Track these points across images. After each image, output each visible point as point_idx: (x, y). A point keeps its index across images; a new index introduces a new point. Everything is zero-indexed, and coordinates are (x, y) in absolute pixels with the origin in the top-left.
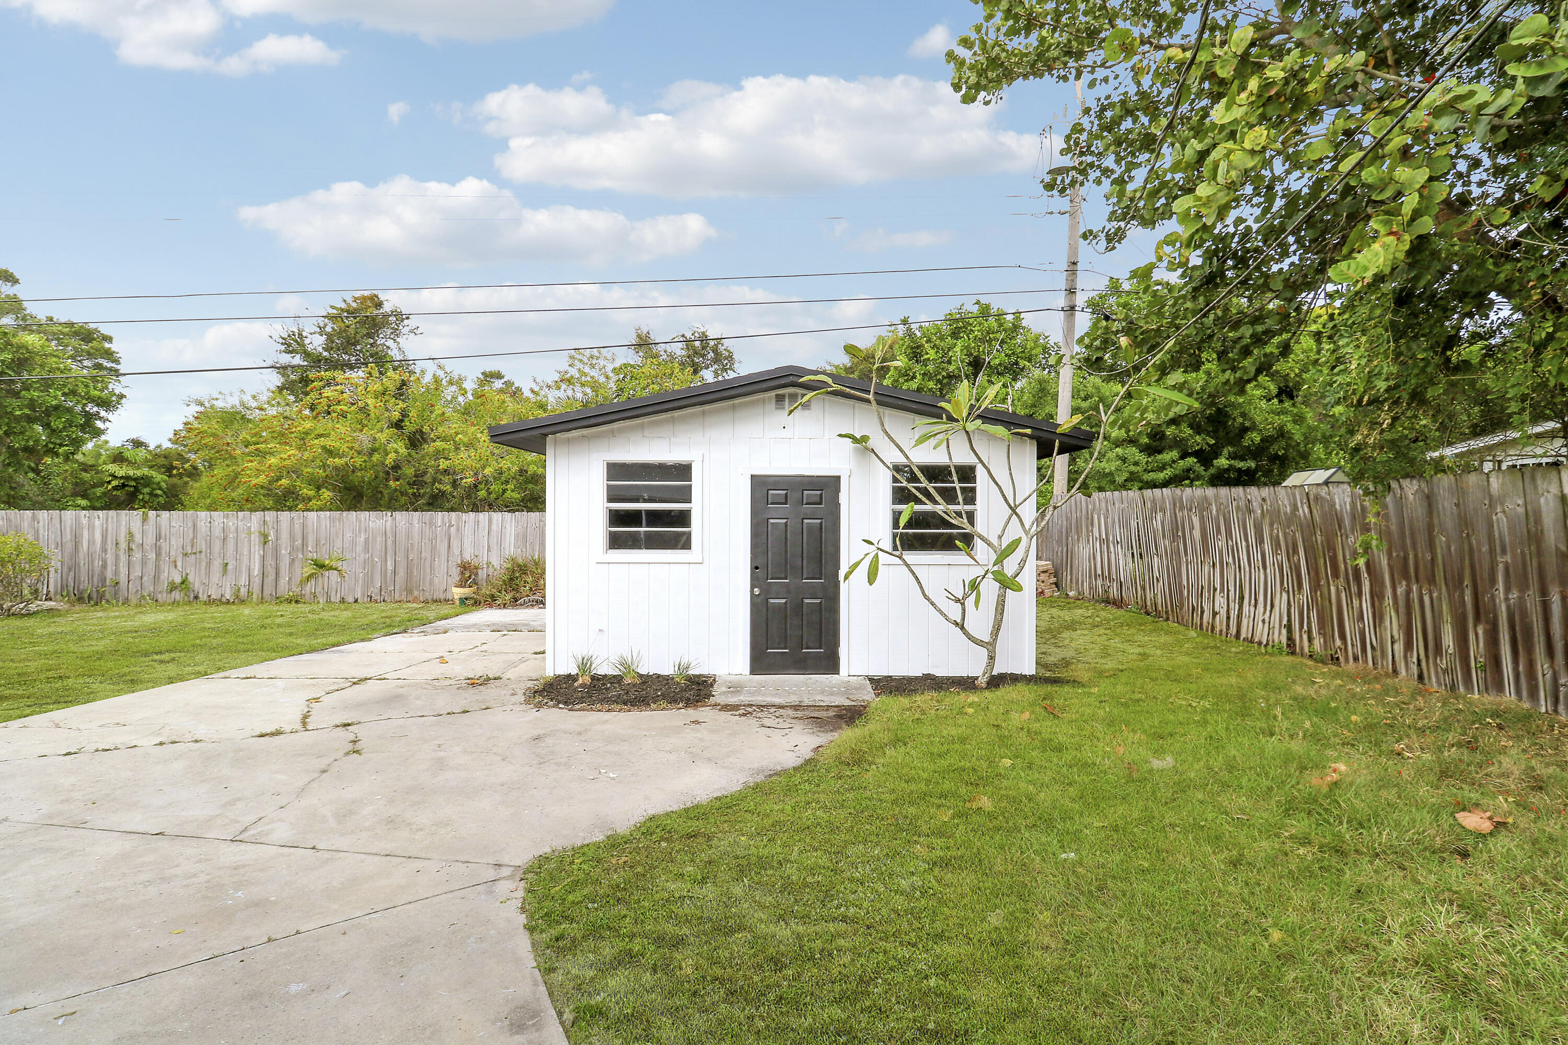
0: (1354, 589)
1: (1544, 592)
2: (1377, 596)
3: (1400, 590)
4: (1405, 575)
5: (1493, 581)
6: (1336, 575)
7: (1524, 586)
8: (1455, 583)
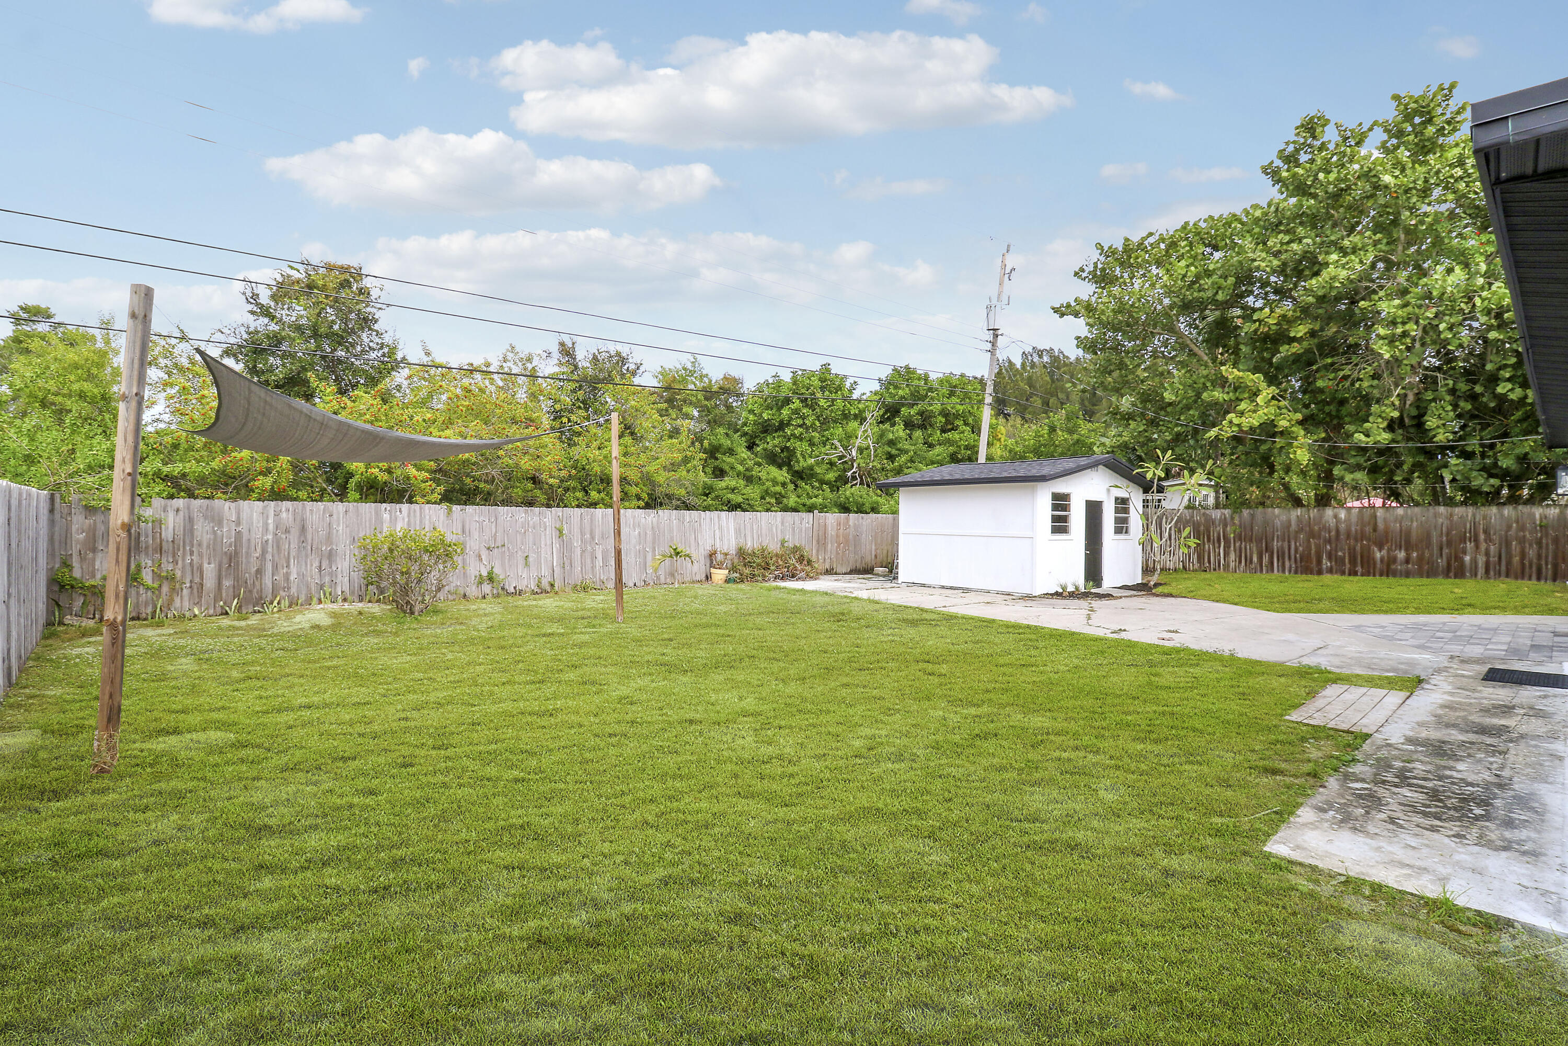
0: (1217, 545)
1: (1289, 542)
2: (1227, 547)
3: (1238, 545)
4: (1240, 539)
5: (1273, 540)
6: (1209, 540)
7: (1283, 540)
8: (1259, 541)
